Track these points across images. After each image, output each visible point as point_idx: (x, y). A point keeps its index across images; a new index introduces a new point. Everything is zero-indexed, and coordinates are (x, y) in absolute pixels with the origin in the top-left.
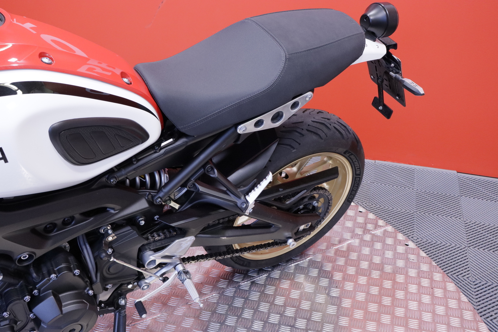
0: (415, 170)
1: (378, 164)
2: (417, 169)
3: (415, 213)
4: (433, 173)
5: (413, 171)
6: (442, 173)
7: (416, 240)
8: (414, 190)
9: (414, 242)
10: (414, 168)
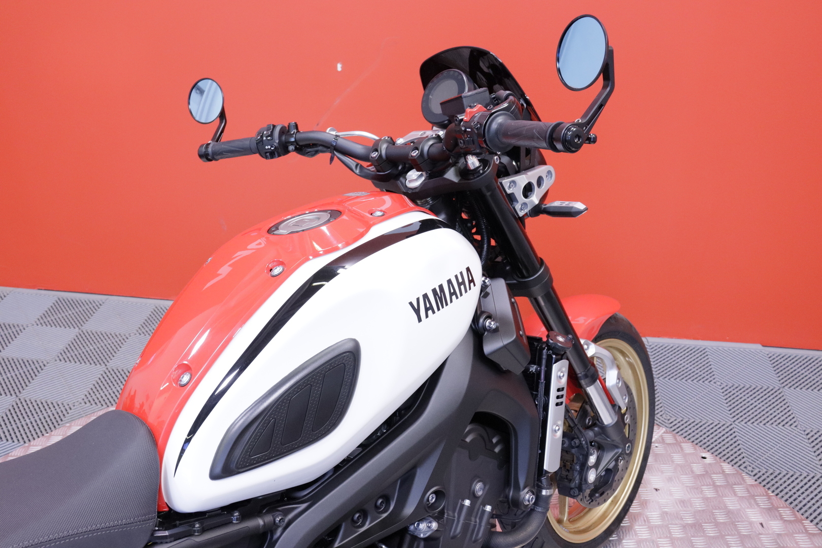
0: (707, 350)
1: (653, 344)
2: (709, 348)
3: (733, 425)
4: (732, 352)
5: (703, 352)
6: (745, 352)
7: (752, 471)
8: (718, 385)
9: (750, 475)
10: (704, 348)
